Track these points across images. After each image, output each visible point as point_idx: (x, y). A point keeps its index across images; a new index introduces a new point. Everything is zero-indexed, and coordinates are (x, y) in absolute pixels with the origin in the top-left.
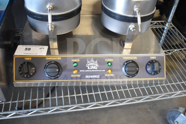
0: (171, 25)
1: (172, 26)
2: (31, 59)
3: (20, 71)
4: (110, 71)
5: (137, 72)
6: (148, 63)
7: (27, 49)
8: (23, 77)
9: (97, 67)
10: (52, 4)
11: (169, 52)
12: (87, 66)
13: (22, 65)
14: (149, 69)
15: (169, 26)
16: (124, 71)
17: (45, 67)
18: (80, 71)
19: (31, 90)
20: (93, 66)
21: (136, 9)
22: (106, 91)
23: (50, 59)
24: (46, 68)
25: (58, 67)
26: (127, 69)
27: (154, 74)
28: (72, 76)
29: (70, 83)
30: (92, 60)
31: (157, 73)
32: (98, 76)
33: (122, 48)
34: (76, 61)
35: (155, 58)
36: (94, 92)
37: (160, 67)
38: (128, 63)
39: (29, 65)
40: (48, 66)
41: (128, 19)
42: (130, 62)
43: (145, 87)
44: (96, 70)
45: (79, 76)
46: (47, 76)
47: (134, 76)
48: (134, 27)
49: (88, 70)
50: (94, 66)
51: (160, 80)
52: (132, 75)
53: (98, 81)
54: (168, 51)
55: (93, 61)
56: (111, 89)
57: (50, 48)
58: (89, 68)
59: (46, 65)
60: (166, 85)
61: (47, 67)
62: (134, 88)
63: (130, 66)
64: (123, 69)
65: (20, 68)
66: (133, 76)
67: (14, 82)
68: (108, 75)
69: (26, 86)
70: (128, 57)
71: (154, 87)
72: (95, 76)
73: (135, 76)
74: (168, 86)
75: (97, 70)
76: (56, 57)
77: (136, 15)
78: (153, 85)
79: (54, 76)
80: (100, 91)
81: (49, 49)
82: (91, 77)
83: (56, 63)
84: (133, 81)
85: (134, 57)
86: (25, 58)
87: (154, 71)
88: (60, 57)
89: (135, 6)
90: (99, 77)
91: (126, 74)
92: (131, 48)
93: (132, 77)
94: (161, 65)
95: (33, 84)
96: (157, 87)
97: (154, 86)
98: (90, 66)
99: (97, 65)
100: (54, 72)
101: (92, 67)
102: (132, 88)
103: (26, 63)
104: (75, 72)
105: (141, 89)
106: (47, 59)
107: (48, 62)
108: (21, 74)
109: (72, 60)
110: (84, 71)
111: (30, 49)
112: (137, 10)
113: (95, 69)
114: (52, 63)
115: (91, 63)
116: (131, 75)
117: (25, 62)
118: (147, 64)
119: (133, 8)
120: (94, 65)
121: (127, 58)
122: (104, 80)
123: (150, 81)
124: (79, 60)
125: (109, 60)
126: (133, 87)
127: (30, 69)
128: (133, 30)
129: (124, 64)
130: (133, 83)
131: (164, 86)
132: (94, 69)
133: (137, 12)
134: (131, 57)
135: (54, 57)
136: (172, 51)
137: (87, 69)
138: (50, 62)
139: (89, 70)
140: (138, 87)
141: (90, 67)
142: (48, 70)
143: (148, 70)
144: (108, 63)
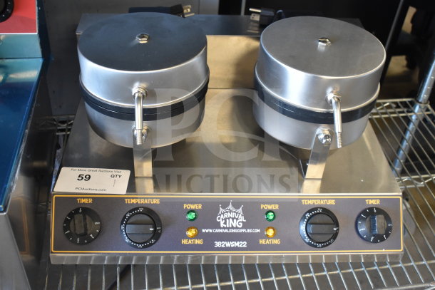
0: (428, 110)
1: (428, 113)
2: (91, 201)
3: (65, 229)
4: (270, 233)
5: (335, 236)
6: (361, 214)
7: (82, 178)
8: (74, 242)
9: (242, 222)
10: (144, 85)
11: (419, 180)
12: (219, 219)
13: (71, 215)
14: (362, 229)
15: (421, 113)
16: (305, 233)
17: (123, 220)
18: (204, 231)
19: (90, 271)
20: (233, 219)
21: (331, 96)
22: (262, 278)
23: (134, 201)
24: (126, 224)
25: (151, 220)
26: (310, 230)
27: (375, 241)
28: (184, 242)
29: (178, 258)
30: (230, 207)
31: (382, 240)
32: (243, 244)
33: (301, 176)
34: (193, 207)
35: (378, 202)
36: (235, 280)
37: (389, 225)
38: (313, 215)
39: (87, 217)
40: (129, 218)
41: (314, 115)
42: (319, 213)
43: (354, 269)
44: (240, 228)
45: (199, 242)
46: (127, 241)
47: (327, 245)
48: (327, 133)
49: (221, 228)
50: (235, 220)
51: (390, 255)
52: (323, 243)
53: (244, 254)
54: (415, 179)
55: (233, 209)
56: (273, 275)
57: (136, 176)
58: (222, 225)
59: (125, 216)
60: (406, 265)
61: (128, 220)
62: (328, 271)
63: (318, 221)
64: (303, 227)
65: (67, 221)
66: (325, 244)
67: (52, 253)
68: (267, 242)
69: (77, 263)
70: (314, 199)
71: (376, 270)
72: (237, 244)
73: (330, 244)
74: (410, 269)
75: (241, 231)
76: (147, 198)
77: (331, 107)
78: (374, 266)
79: (144, 243)
80: (248, 279)
81: (132, 178)
82: (228, 245)
83: (149, 211)
84: (326, 256)
85: (329, 199)
86: (78, 199)
87: (374, 233)
88: (157, 198)
89: (330, 90)
90: (245, 246)
91: (307, 240)
92: (321, 177)
93: (323, 247)
94: (392, 219)
95: (93, 258)
96: (383, 271)
97: (376, 268)
98: (225, 219)
99: (242, 219)
100: (143, 234)
101: (230, 223)
102: (324, 271)
103: (80, 211)
104: (191, 233)
105: (343, 274)
106: (128, 201)
107: (129, 210)
108: (68, 236)
109: (185, 206)
110: (211, 231)
111: (90, 176)
112: (334, 97)
113: (237, 228)
114: (140, 213)
115: (227, 212)
116: (321, 243)
117: (78, 209)
118: (359, 217)
119: (325, 94)
120: (235, 218)
121: (311, 202)
122: (257, 254)
123: (366, 257)
124: (200, 206)
125: (270, 207)
126: (325, 269)
127: (88, 226)
128: (324, 141)
129: (304, 217)
130: (326, 260)
131: (401, 267)
132: (235, 226)
133: (333, 101)
134: (320, 199)
135: (145, 198)
136: (426, 179)
137: (217, 225)
138: (135, 210)
139: (224, 228)
140: (337, 270)
141: (225, 223)
142: (130, 228)
143: (360, 230)
144: (267, 214)
